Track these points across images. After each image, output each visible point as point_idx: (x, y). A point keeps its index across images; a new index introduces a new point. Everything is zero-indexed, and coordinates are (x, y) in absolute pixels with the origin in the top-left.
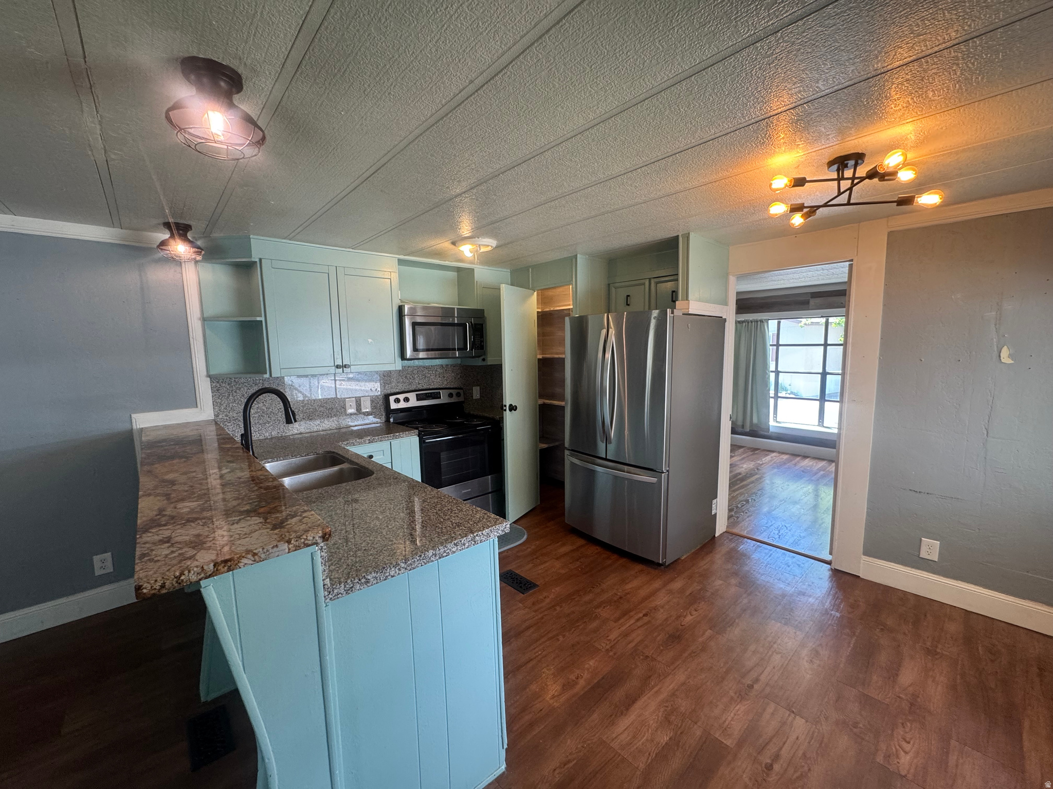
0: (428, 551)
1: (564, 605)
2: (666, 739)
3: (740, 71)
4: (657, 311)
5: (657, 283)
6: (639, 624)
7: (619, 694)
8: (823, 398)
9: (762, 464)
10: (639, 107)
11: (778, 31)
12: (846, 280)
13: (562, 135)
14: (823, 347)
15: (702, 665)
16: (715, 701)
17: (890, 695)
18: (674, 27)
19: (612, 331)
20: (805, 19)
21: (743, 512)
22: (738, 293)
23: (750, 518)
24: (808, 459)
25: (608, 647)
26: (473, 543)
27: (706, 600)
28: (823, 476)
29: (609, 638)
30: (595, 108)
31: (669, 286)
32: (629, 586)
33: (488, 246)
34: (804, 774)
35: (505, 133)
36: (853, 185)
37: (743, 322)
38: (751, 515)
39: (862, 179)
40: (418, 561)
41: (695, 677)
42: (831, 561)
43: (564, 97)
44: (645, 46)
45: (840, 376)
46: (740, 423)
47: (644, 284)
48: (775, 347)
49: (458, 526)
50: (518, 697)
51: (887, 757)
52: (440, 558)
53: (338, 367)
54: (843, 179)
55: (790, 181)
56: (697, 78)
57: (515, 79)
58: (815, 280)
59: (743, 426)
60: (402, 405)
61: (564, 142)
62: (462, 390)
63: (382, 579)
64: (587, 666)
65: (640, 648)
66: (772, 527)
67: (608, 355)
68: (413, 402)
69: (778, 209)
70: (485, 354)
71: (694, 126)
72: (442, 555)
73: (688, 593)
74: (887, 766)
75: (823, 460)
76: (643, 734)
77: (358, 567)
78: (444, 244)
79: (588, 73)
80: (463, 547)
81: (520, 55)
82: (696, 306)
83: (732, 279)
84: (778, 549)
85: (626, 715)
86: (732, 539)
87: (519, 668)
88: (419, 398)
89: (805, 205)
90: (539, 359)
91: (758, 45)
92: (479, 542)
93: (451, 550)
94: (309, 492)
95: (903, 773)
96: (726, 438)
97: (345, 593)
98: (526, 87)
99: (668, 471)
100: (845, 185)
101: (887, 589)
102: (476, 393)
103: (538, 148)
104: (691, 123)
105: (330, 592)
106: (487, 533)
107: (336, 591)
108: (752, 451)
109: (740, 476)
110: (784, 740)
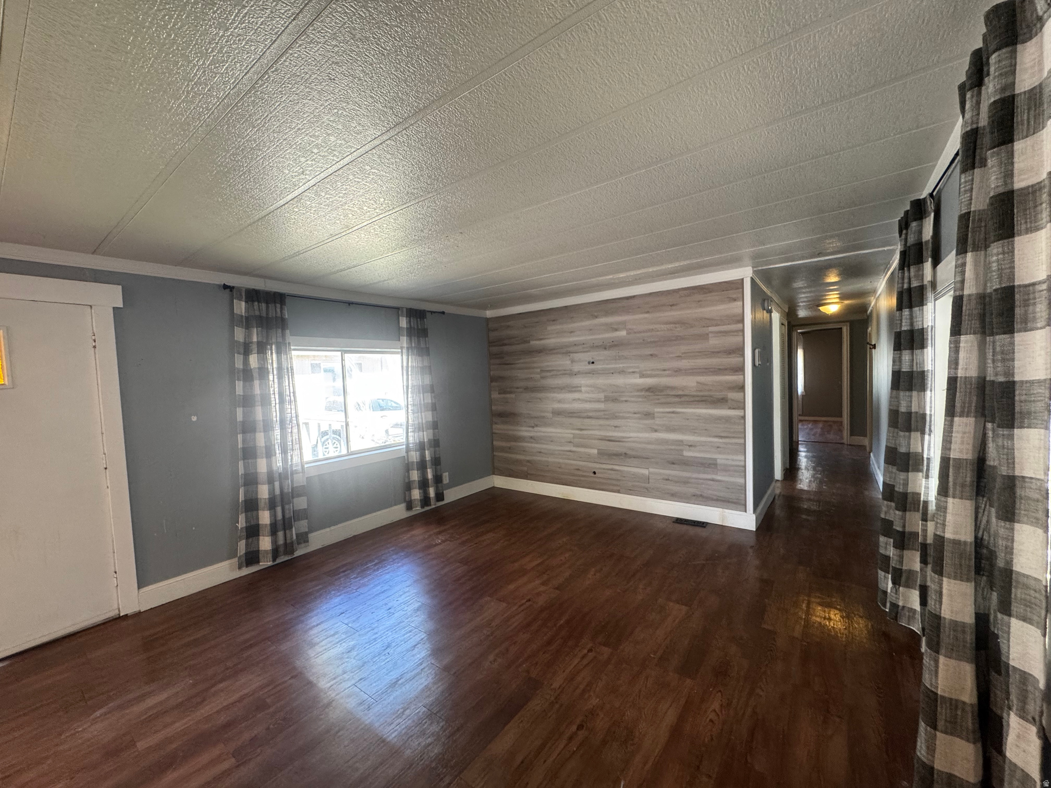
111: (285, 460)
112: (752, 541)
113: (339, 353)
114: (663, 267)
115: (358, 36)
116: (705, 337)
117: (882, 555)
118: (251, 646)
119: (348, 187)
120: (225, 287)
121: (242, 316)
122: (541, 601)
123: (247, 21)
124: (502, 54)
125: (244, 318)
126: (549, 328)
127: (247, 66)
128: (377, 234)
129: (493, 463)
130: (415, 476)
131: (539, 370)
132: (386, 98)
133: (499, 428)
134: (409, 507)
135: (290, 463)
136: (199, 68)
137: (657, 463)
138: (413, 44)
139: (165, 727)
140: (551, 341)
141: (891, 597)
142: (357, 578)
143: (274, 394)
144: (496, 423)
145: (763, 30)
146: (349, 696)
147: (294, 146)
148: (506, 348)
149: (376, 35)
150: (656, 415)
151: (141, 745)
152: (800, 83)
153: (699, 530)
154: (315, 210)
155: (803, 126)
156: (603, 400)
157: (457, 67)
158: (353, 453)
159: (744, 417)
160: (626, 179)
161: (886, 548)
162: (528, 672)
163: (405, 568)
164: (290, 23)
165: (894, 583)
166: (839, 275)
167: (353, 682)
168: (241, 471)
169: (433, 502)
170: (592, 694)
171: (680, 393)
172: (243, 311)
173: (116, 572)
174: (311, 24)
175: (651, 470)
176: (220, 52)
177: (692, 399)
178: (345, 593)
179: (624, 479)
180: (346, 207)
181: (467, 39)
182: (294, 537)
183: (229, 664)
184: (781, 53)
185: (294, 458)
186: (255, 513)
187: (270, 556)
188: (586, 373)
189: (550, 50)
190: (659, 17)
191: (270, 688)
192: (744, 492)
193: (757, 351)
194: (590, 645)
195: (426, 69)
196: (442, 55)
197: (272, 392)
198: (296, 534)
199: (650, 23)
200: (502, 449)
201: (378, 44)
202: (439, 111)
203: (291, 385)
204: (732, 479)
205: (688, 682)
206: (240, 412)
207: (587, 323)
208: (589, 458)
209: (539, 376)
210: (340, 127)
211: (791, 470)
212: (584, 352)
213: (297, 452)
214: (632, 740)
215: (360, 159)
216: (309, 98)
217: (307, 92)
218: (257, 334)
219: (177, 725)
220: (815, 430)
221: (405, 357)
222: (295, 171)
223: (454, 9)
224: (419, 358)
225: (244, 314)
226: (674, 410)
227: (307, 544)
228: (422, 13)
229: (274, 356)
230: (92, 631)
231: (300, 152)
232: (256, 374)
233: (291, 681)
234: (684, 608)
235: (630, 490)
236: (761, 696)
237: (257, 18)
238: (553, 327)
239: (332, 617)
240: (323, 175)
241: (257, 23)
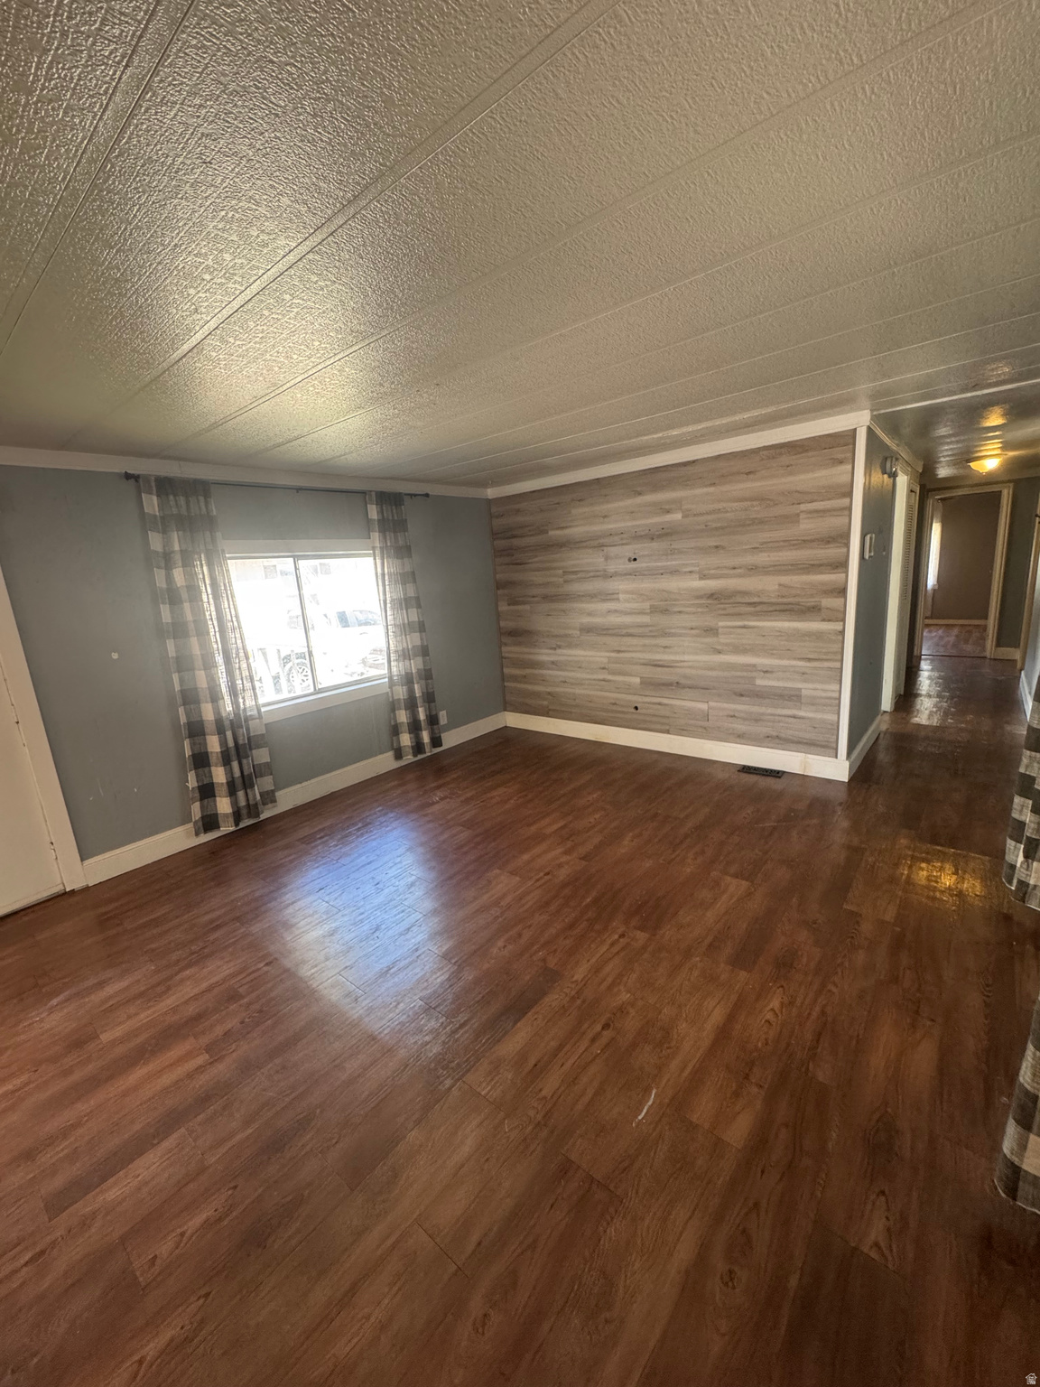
111: (235, 703)
112: (842, 795)
113: (292, 559)
114: (737, 418)
115: (232, 86)
116: (793, 519)
117: (1015, 819)
118: (218, 927)
119: (265, 328)
120: (128, 476)
121: (155, 516)
122: (563, 874)
123: (56, 76)
124: (463, 97)
125: (159, 518)
126: (574, 511)
127: (77, 151)
128: (318, 393)
129: (504, 698)
130: (403, 717)
131: (561, 571)
132: (295, 187)
133: (511, 650)
134: (399, 755)
135: (242, 706)
136: (6, 161)
137: (719, 695)
138: (318, 92)
139: (129, 1017)
140: (577, 531)
141: (1020, 874)
142: (337, 846)
143: (212, 619)
144: (506, 644)
145: (901, 17)
146: (333, 986)
147: (175, 273)
148: (516, 542)
149: (260, 83)
150: (720, 630)
151: (105, 1037)
152: (960, 111)
153: (770, 781)
154: (225, 364)
155: (961, 185)
156: (648, 611)
157: (394, 127)
158: (321, 691)
159: (842, 632)
160: (674, 289)
161: (1021, 811)
162: (544, 960)
163: (395, 833)
164: (123, 72)
165: (1026, 856)
166: (1004, 415)
167: (337, 971)
168: (183, 720)
169: (427, 748)
170: (622, 988)
171: (756, 600)
172: (157, 509)
173: (52, 843)
174: (156, 72)
175: (712, 704)
176: (30, 131)
177: (771, 609)
178: (324, 864)
179: (675, 715)
180: (268, 357)
181: (403, 77)
182: (258, 797)
183: (194, 948)
184: (929, 58)
185: (247, 701)
186: (206, 770)
187: (231, 820)
188: (626, 574)
189: (540, 83)
190: (719, 8)
191: (243, 976)
192: (836, 732)
193: (868, 537)
194: (620, 931)
195: (347, 134)
196: (368, 107)
197: (208, 617)
198: (260, 793)
199: (704, 20)
200: (515, 678)
201: (264, 98)
202: (378, 201)
203: (232, 606)
204: (819, 716)
205: (743, 975)
206: (171, 646)
207: (629, 502)
208: (629, 689)
209: (561, 580)
210: (235, 238)
211: (906, 696)
212: (623, 544)
213: (249, 694)
214: (669, 1043)
215: (273, 285)
216: (180, 196)
217: (175, 186)
218: (179, 541)
219: (142, 1016)
220: (946, 639)
221: (379, 562)
222: (184, 309)
223: (375, 23)
224: (398, 562)
225: (158, 514)
226: (746, 623)
227: (273, 804)
228: (325, 36)
229: (205, 568)
230: (36, 908)
231: (186, 279)
232: (184, 595)
233: (266, 969)
234: (745, 884)
235: (683, 730)
236: (834, 993)
237: (69, 69)
238: (581, 510)
239: (309, 893)
240: (226, 313)
241: (72, 78)
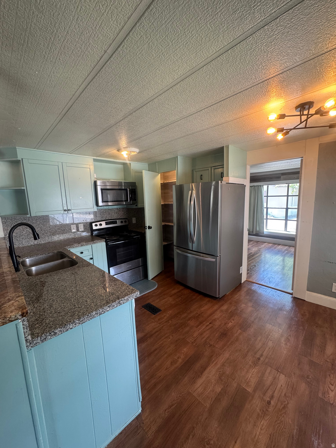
0: (92, 312)
1: (173, 319)
2: (220, 389)
3: (255, 47)
4: (215, 182)
5: (215, 169)
6: (208, 328)
7: (197, 366)
8: (286, 219)
9: (261, 248)
10: (201, 71)
11: (277, 18)
12: (299, 167)
13: (162, 89)
14: (286, 197)
15: (236, 348)
16: (243, 367)
17: (323, 360)
18: (218, 12)
19: (194, 192)
20: (294, 8)
21: (253, 271)
22: (251, 174)
23: (256, 274)
24: (281, 245)
25: (193, 341)
26: (119, 304)
27: (238, 314)
28: (287, 253)
29: (193, 336)
30: (177, 71)
31: (220, 170)
32: (203, 309)
33: (135, 152)
34: (285, 405)
35: (131, 87)
36: (308, 118)
37: (252, 186)
38: (257, 272)
39: (312, 115)
40: (87, 318)
41: (233, 355)
42: (292, 293)
43: (159, 63)
44: (202, 27)
45: (297, 209)
46: (251, 230)
47: (209, 170)
48: (266, 197)
49: (112, 295)
50: (149, 370)
51: (324, 394)
52: (100, 315)
53: (65, 210)
54: (303, 115)
55: (278, 116)
56: (232, 51)
57: (130, 50)
58: (284, 167)
59: (253, 232)
60: (99, 227)
61: (163, 93)
62: (127, 219)
63: (64, 331)
64: (183, 351)
65: (208, 341)
66: (266, 278)
67: (192, 203)
68: (104, 226)
69: (271, 131)
70: (137, 203)
71: (230, 84)
72: (101, 313)
73: (230, 311)
74: (324, 399)
75: (287, 246)
76: (209, 387)
77: (51, 325)
78: (113, 151)
79: (171, 46)
80: (113, 307)
81: (130, 32)
82: (232, 179)
83: (248, 167)
84: (269, 288)
85: (201, 377)
86: (249, 284)
87: (150, 355)
88: (107, 224)
89: (285, 129)
90: (162, 205)
91: (266, 27)
92: (122, 303)
93: (106, 310)
94: (42, 275)
95: (332, 403)
96: (246, 236)
97: (41, 342)
98: (137, 56)
99: (220, 256)
100: (304, 118)
101: (318, 306)
102: (134, 221)
103: (150, 97)
104: (229, 82)
105: (31, 343)
106: (127, 299)
107: (35, 342)
108: (257, 243)
109: (252, 254)
110: (276, 387)
